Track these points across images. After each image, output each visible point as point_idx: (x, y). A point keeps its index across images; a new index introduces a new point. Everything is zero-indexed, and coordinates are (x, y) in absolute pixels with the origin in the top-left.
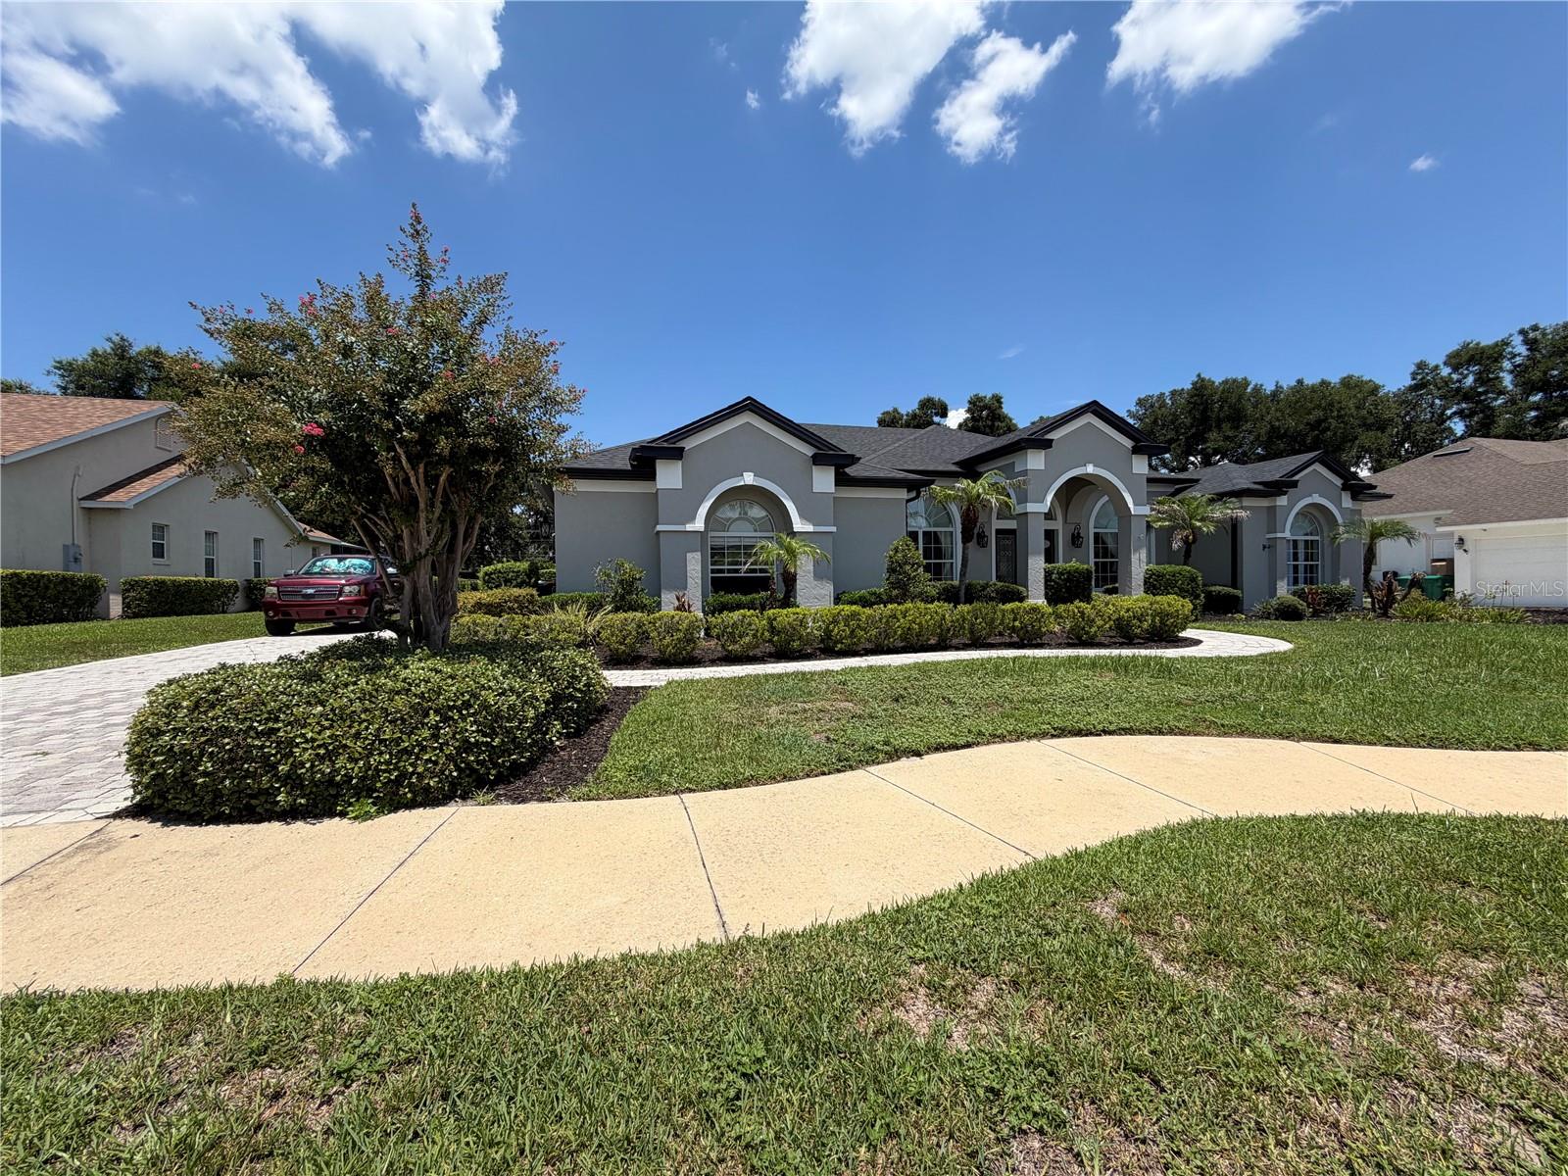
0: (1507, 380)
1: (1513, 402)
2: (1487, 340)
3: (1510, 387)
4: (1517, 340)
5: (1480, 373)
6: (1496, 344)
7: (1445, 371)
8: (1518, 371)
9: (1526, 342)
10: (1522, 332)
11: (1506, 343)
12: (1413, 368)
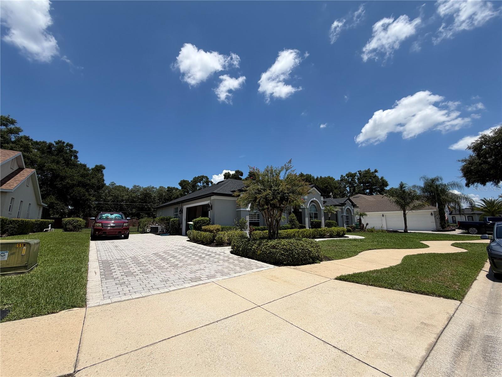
0: (356, 181)
1: (358, 185)
2: (353, 172)
3: (357, 182)
4: (358, 173)
5: (352, 179)
6: (355, 173)
7: (346, 177)
8: (358, 179)
9: (359, 173)
10: (358, 171)
11: (356, 173)
12: (340, 176)
